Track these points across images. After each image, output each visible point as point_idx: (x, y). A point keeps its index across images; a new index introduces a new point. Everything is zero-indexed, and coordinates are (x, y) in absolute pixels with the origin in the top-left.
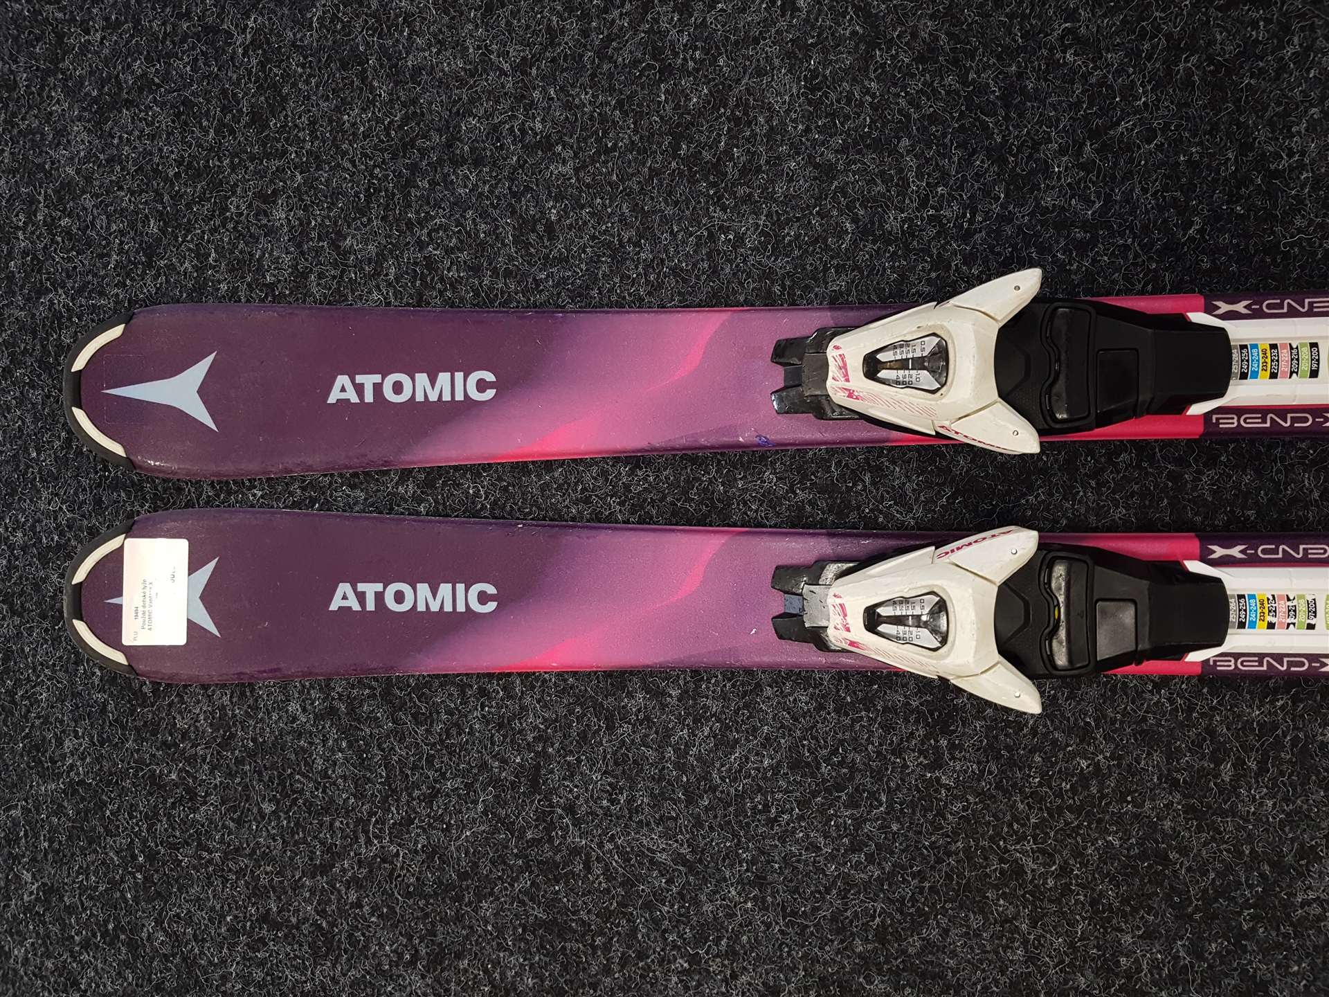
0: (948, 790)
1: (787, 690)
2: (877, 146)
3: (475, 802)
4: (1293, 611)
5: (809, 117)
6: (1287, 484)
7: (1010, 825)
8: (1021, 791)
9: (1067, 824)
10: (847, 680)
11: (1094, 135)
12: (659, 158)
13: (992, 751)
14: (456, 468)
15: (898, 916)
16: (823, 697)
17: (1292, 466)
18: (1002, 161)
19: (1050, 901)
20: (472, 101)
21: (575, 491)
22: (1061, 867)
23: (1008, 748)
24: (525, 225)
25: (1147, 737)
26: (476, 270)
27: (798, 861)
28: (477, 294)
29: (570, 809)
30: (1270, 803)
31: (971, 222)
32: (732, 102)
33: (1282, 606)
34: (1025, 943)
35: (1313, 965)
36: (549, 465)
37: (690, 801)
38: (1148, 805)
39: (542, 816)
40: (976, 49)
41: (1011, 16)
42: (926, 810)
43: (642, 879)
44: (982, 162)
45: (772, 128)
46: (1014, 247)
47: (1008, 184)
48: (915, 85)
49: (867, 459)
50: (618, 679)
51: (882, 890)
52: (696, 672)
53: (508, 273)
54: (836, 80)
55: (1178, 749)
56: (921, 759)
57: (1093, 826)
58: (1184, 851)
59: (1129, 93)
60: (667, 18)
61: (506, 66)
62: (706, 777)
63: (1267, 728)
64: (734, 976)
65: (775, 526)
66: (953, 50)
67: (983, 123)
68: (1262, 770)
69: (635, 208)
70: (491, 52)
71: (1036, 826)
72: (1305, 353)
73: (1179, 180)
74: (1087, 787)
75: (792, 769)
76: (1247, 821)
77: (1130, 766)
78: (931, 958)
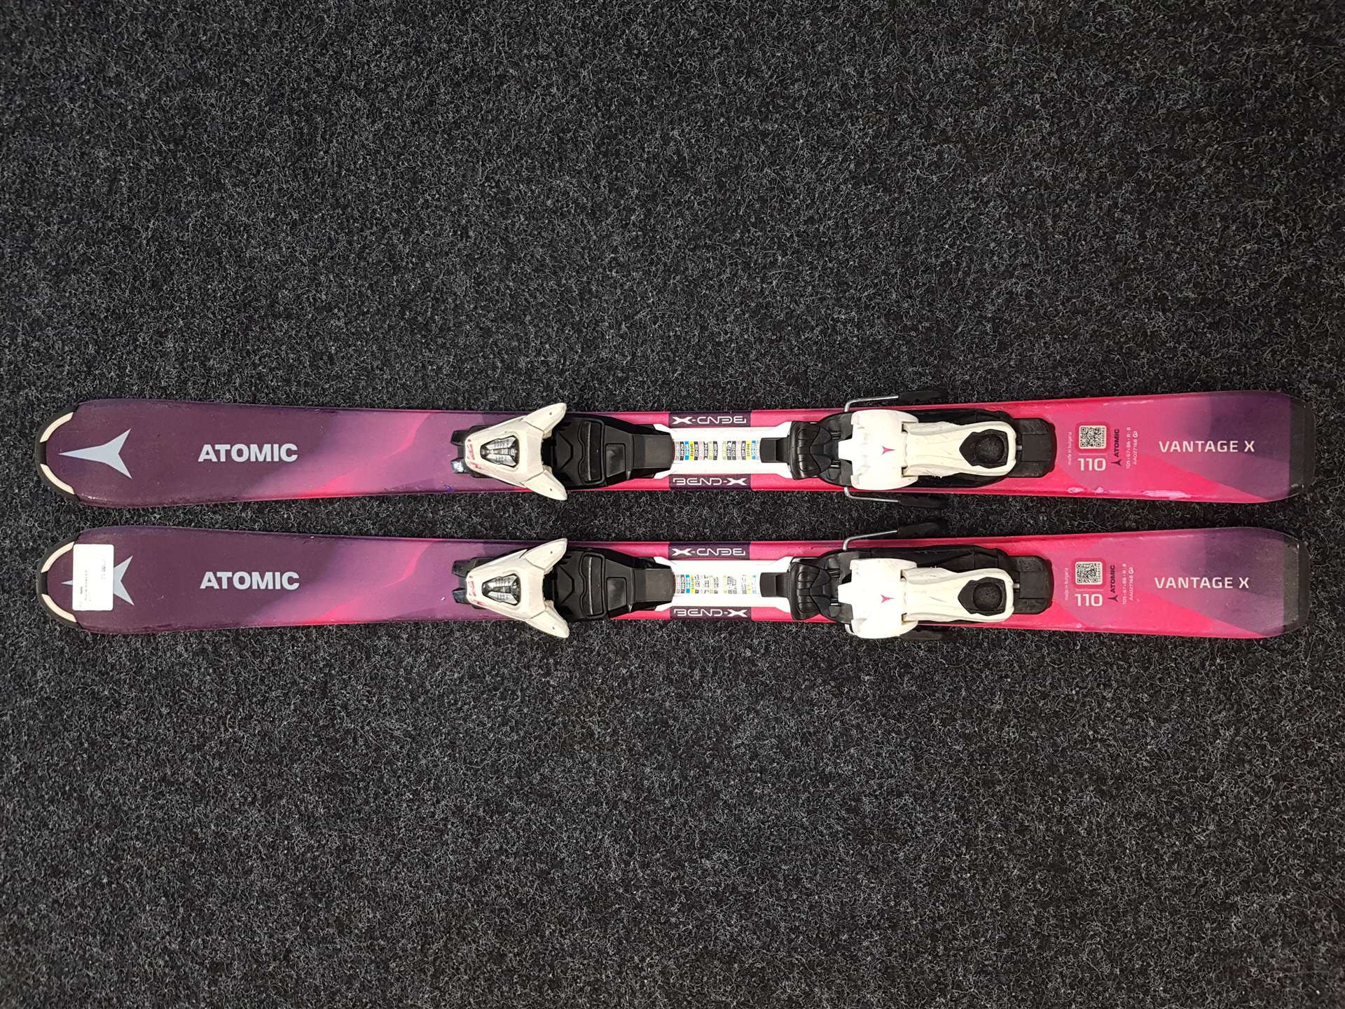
0: (554, 688)
1: (468, 632)
2: (513, 319)
3: (289, 704)
4: (707, 583)
5: (477, 300)
6: (725, 515)
7: (586, 707)
8: (592, 688)
9: (616, 705)
10: (500, 626)
11: (627, 318)
12: (393, 319)
13: (576, 665)
14: (276, 502)
15: (528, 762)
16: (488, 636)
18: (579, 332)
19: (608, 750)
20: (285, 280)
21: (347, 516)
22: (613, 730)
23: (585, 663)
24: (316, 356)
25: (657, 656)
26: (288, 382)
27: (474, 732)
28: (288, 396)
29: (345, 707)
30: (719, 691)
32: (434, 289)
33: (702, 581)
34: (595, 774)
35: (741, 780)
36: (331, 501)
37: (414, 699)
38: (657, 694)
39: (328, 711)
40: (566, 266)
41: (583, 248)
42: (542, 700)
43: (386, 747)
44: (569, 331)
45: (456, 305)
46: (586, 379)
47: (582, 344)
48: (533, 285)
49: (511, 499)
50: (372, 628)
52: (416, 624)
53: (306, 384)
54: (491, 280)
55: (672, 662)
56: (540, 671)
57: (630, 706)
58: (676, 719)
59: (644, 297)
60: (396, 236)
61: (304, 260)
62: (422, 685)
63: (717, 649)
64: (438, 802)
65: (461, 537)
66: (553, 266)
67: (569, 308)
68: (715, 673)
69: (380, 348)
70: (296, 251)
71: (600, 707)
72: (711, 446)
73: (670, 345)
74: (626, 684)
75: (470, 679)
76: (708, 701)
77: (648, 672)
78: (546, 785)
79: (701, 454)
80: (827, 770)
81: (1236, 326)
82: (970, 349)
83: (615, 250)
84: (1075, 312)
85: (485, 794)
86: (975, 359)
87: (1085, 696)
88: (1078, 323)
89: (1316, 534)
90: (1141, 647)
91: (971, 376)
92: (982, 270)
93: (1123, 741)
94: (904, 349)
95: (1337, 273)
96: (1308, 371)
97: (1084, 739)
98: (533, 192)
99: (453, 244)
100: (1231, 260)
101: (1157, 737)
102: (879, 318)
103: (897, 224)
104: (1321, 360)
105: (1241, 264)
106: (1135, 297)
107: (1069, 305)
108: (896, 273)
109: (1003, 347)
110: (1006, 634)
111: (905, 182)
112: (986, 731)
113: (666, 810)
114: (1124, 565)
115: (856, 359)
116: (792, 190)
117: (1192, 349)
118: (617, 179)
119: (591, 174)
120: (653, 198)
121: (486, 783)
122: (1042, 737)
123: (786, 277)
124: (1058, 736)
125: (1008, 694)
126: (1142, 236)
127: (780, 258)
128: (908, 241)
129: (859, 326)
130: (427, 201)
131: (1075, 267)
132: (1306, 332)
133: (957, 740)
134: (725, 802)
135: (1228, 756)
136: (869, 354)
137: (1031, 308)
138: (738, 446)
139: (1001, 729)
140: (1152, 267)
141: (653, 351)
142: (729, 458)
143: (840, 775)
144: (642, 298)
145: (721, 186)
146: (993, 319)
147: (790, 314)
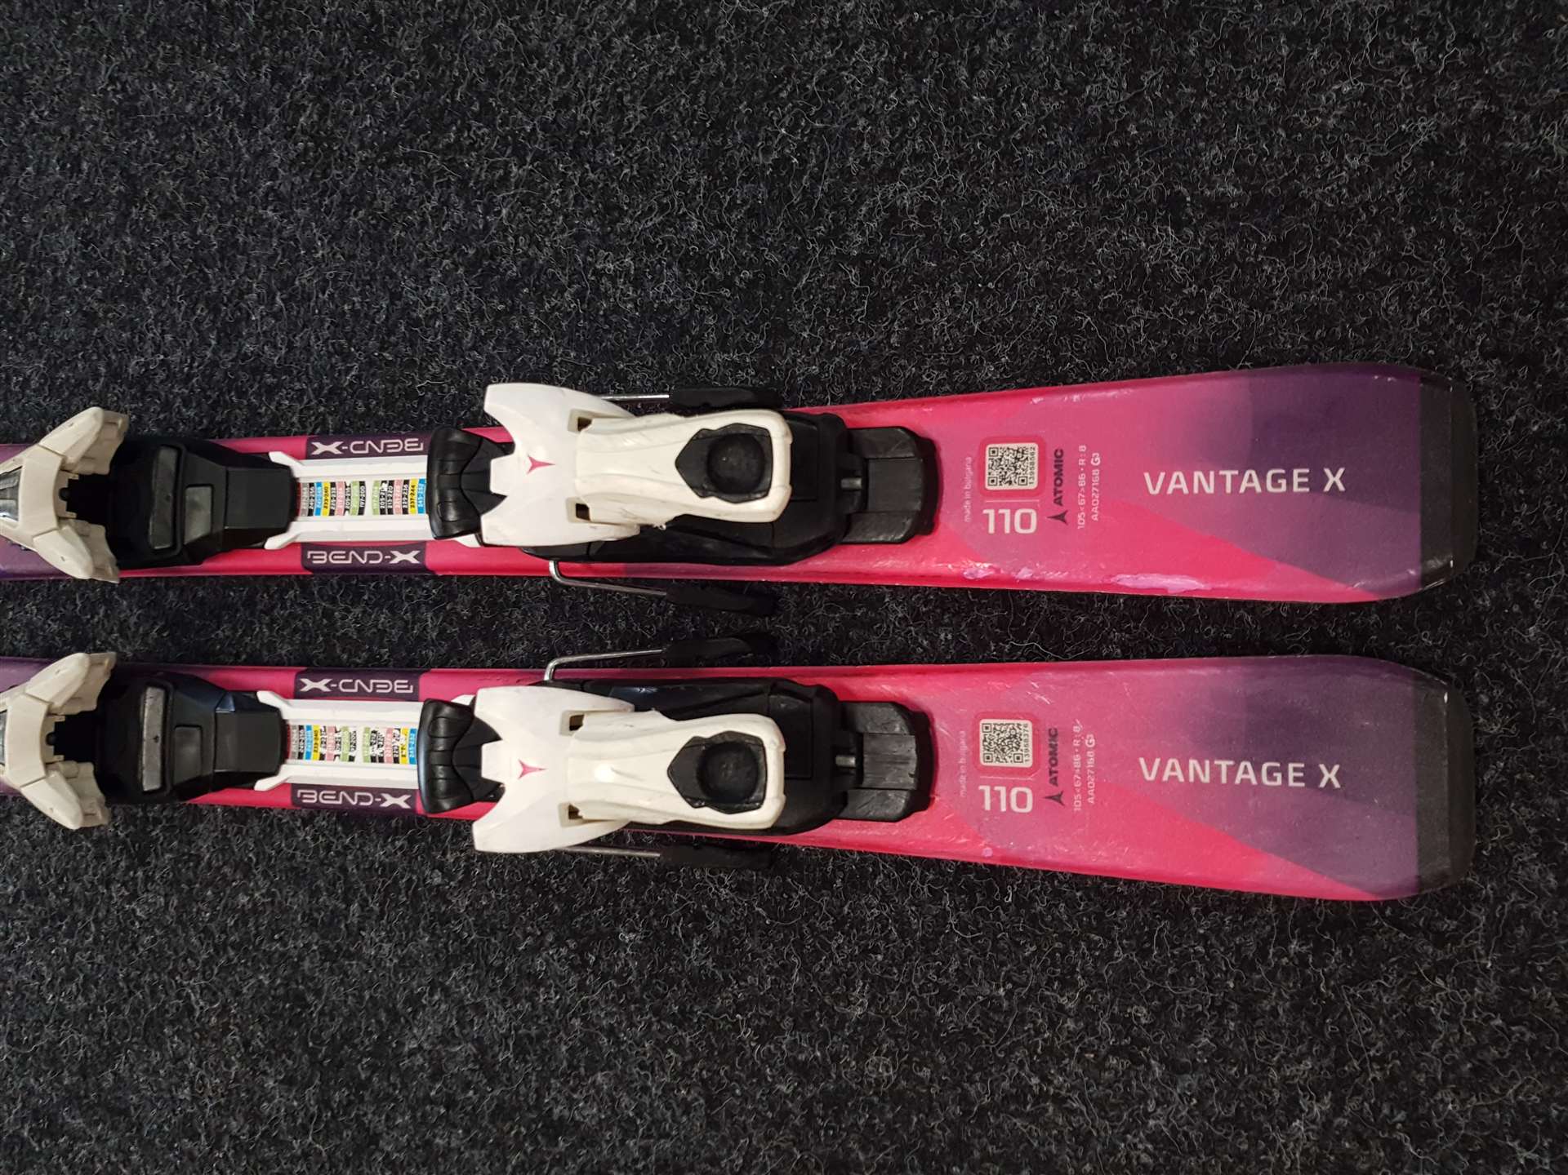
0: (141, 923)
2: (128, 295)
4: (338, 742)
6: (414, 623)
7: (185, 961)
8: (195, 928)
11: (284, 285)
15: (97, 1050)
17: (419, 604)
18: (216, 311)
19: (213, 1040)
23: (190, 883)
27: (26, 989)
31: (191, 367)
32: (31, 255)
33: (331, 738)
34: (192, 1082)
35: (413, 1117)
38: (291, 945)
40: (204, 205)
41: (230, 176)
42: (124, 942)
44: (202, 310)
45: (56, 279)
46: (220, 389)
47: (219, 332)
48: (158, 239)
51: (87, 1022)
54: (104, 235)
56: (123, 890)
57: (249, 964)
58: (318, 993)
59: (311, 248)
63: (388, 869)
66: (188, 207)
67: (206, 274)
68: (382, 913)
71: (205, 963)
72: (355, 491)
73: (344, 327)
74: (246, 923)
75: (28, 896)
76: (369, 964)
77: (280, 903)
78: (120, 1094)
79: (340, 505)
80: (556, 1111)
81: (1323, 248)
82: (820, 317)
83: (274, 175)
84: (1007, 238)
85: (34, 1100)
86: (831, 335)
87: (1024, 1002)
88: (1014, 259)
89: (1506, 680)
90: (1135, 907)
91: (821, 366)
92: (844, 172)
93: (1101, 1104)
94: (710, 321)
95: (1537, 127)
96: (1479, 332)
97: (1021, 1092)
98: (168, 92)
99: (59, 185)
100: (1311, 115)
101: (1169, 1103)
102: (669, 266)
103: (702, 100)
104: (1505, 307)
105: (1331, 122)
106: (1122, 200)
107: (997, 225)
108: (698, 184)
109: (877, 311)
110: (875, 864)
111: (716, 24)
112: (836, 1058)
113: (293, 1160)
114: (1076, 729)
115: (632, 342)
116: (538, 53)
117: (1236, 297)
118: (284, 60)
119: (249, 57)
120: (332, 86)
121: (37, 1080)
122: (943, 1083)
123: (525, 202)
124: (972, 1082)
125: (879, 985)
126: (1135, 83)
127: (515, 169)
128: (720, 126)
129: (637, 283)
130: (32, 122)
131: (1007, 154)
132: (1471, 251)
133: (783, 1073)
134: (388, 1155)
135: (1320, 1157)
136: (653, 331)
137: (929, 234)
138: (398, 489)
139: (862, 1057)
140: (1154, 140)
141: (318, 339)
142: (382, 512)
143: (577, 1124)
144: (308, 252)
145: (432, 58)
146: (862, 257)
147: (528, 267)
